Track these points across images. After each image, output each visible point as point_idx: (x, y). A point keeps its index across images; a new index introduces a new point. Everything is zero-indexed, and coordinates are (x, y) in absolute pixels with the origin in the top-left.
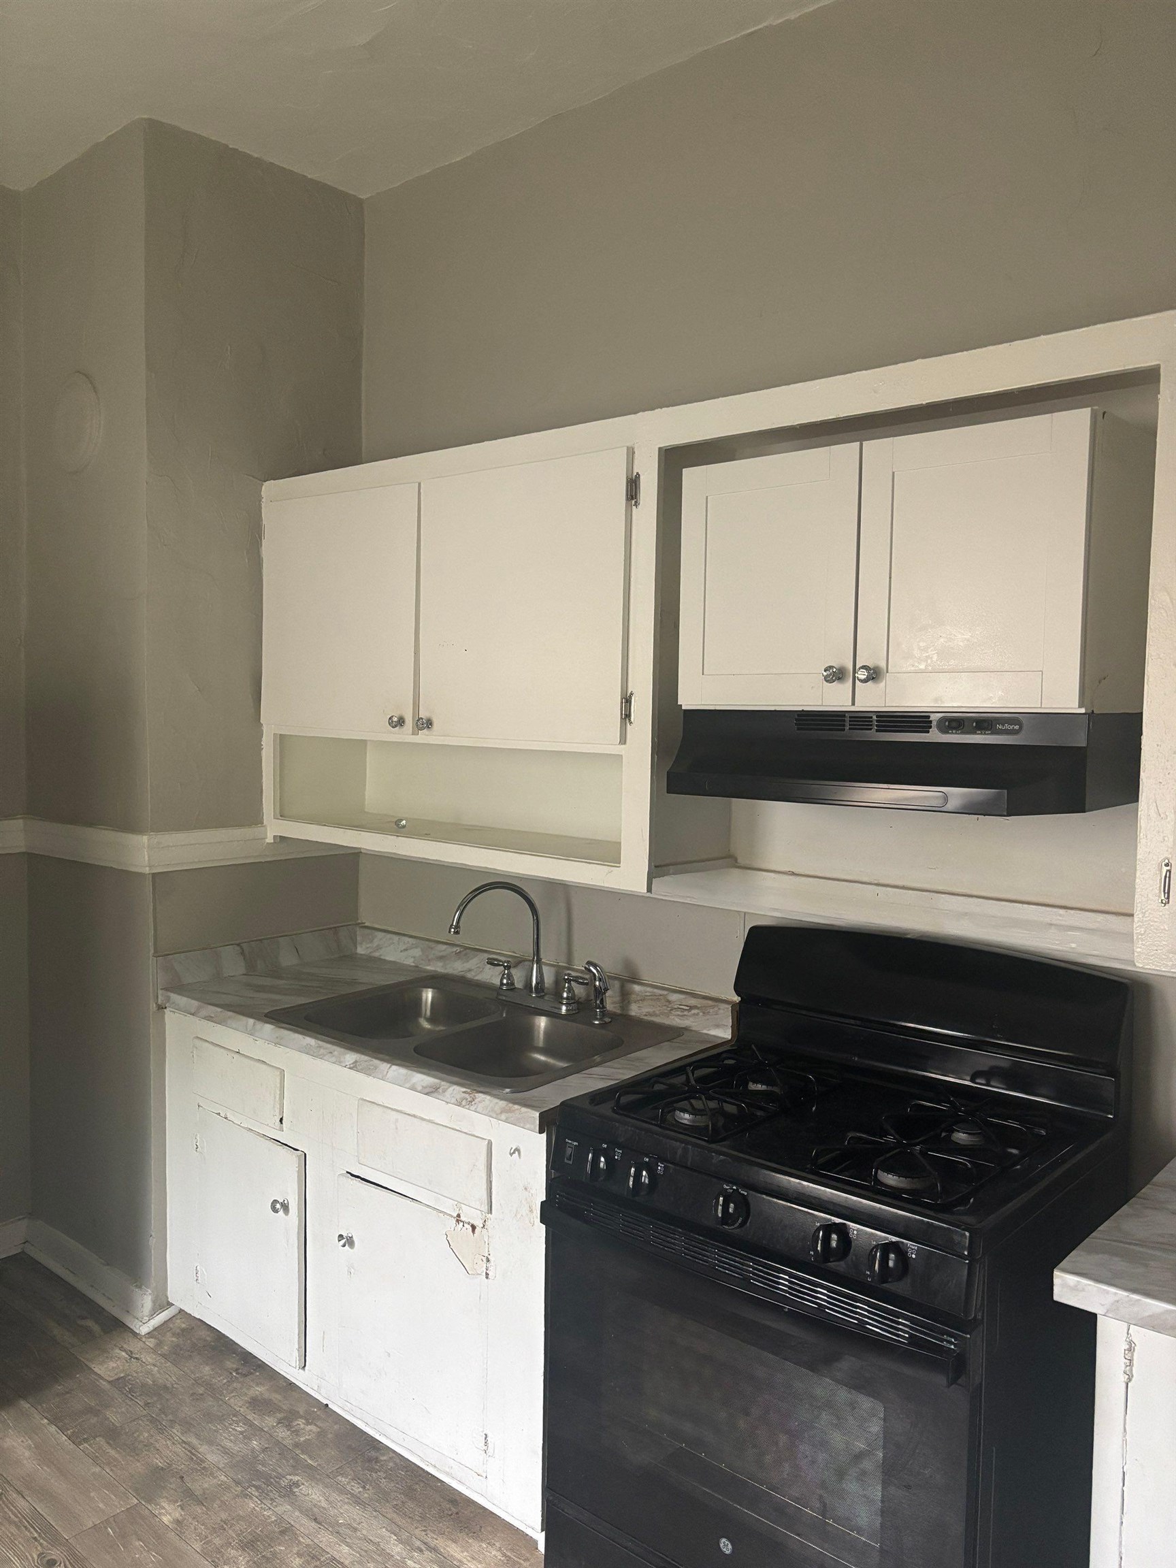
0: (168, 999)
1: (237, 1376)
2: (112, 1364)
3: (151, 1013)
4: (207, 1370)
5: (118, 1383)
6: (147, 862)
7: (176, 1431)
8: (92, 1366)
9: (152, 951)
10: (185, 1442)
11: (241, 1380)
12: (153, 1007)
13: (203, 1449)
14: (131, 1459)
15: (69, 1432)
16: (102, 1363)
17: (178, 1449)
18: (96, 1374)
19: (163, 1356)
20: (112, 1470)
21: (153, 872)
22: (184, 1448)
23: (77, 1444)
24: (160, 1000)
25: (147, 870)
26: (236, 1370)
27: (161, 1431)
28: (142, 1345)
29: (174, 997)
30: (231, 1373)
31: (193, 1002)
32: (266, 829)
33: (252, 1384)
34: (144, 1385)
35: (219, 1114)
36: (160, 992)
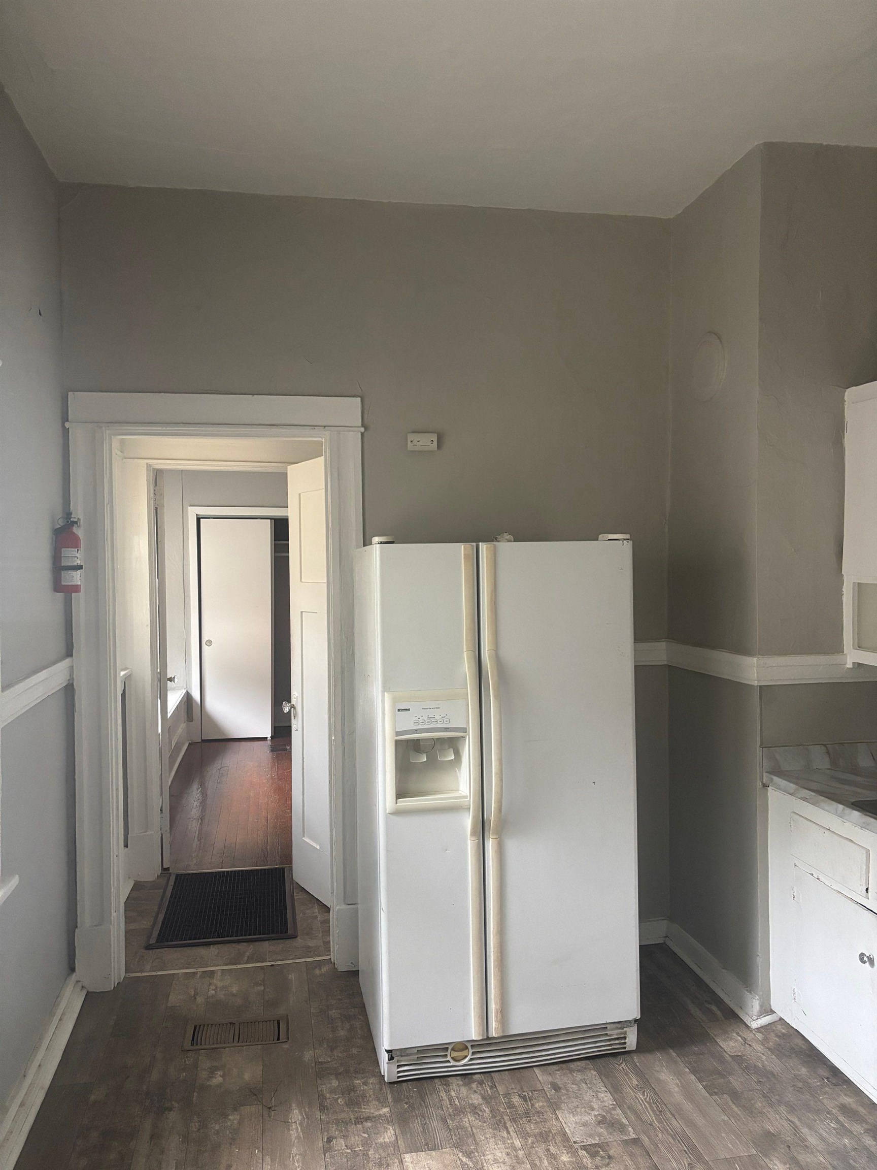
0: (772, 780)
1: (828, 1083)
2: (732, 1043)
3: (758, 789)
4: (804, 1071)
5: (738, 1059)
6: (756, 677)
7: (783, 1109)
8: (718, 1040)
9: (759, 743)
10: (790, 1121)
11: (832, 1087)
12: (759, 784)
13: (805, 1131)
14: (750, 1119)
15: (704, 1083)
16: (725, 1040)
17: (785, 1124)
18: (720, 1046)
19: (769, 1049)
20: (736, 1122)
21: (760, 684)
22: (789, 1124)
23: (711, 1095)
24: (764, 780)
25: (756, 683)
26: (827, 1078)
27: (771, 1105)
28: (753, 1036)
29: (776, 779)
30: (823, 1079)
31: (792, 785)
32: (847, 657)
33: (840, 1093)
34: (755, 1067)
35: (812, 875)
36: (765, 774)
